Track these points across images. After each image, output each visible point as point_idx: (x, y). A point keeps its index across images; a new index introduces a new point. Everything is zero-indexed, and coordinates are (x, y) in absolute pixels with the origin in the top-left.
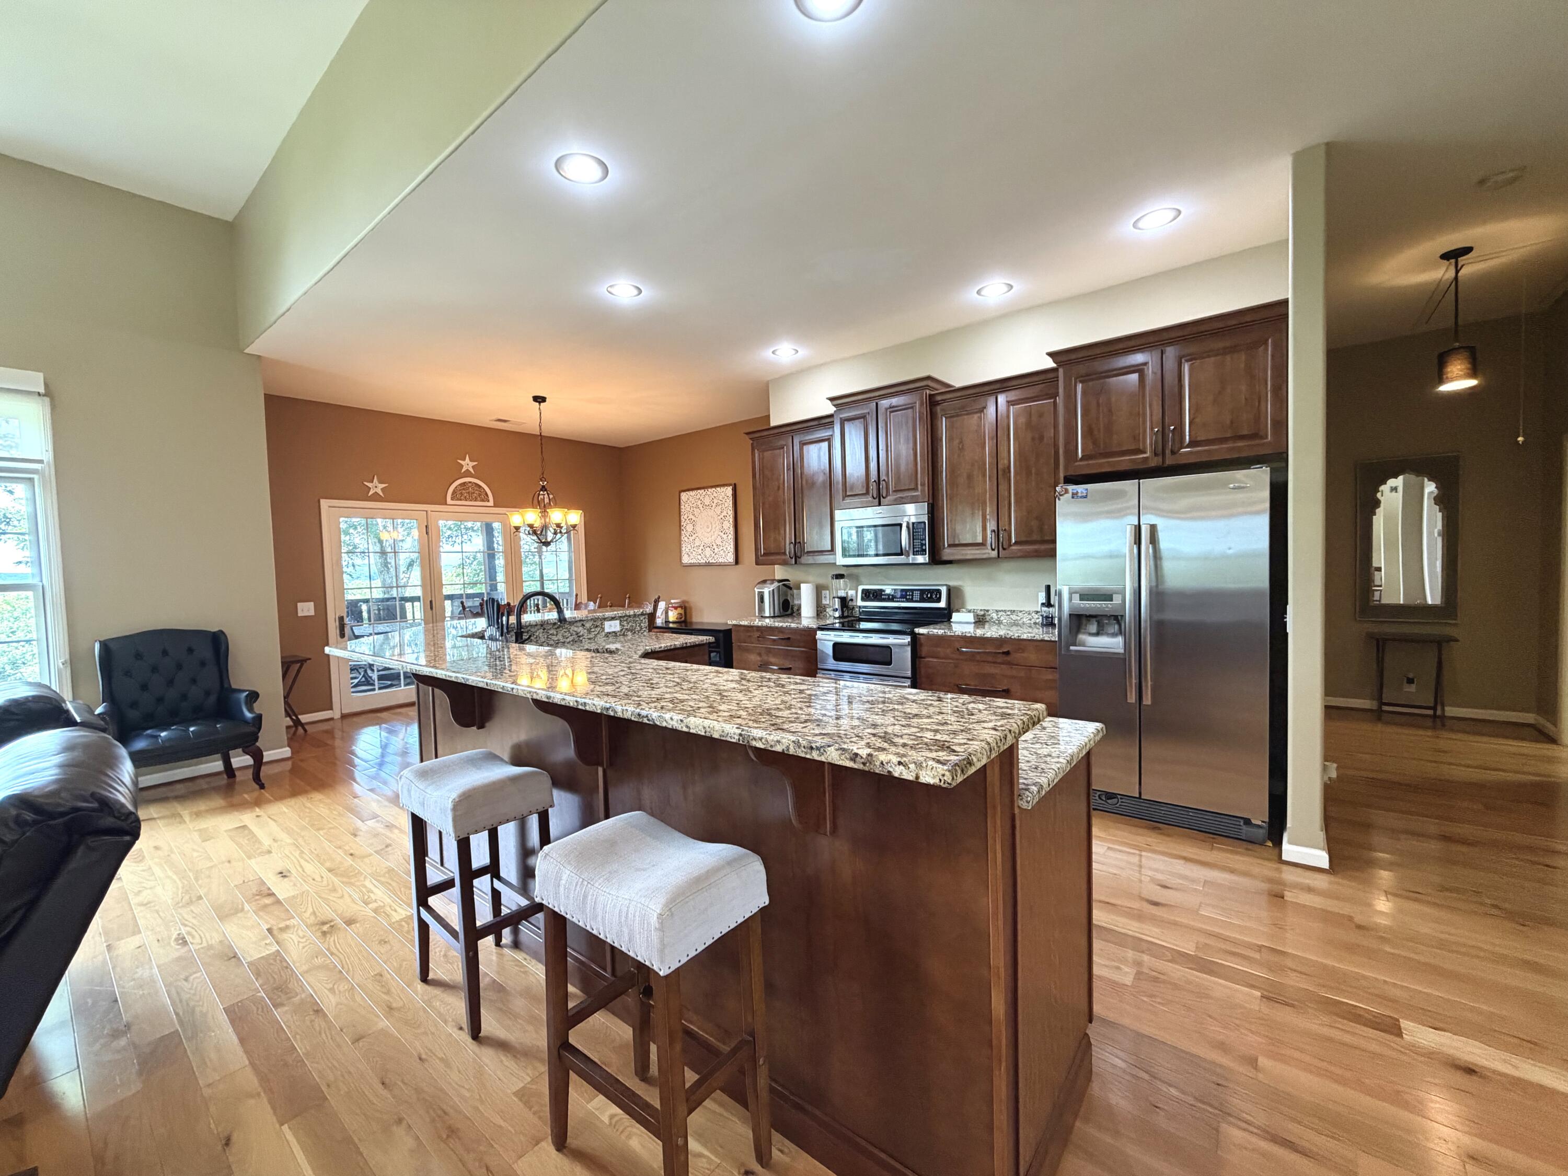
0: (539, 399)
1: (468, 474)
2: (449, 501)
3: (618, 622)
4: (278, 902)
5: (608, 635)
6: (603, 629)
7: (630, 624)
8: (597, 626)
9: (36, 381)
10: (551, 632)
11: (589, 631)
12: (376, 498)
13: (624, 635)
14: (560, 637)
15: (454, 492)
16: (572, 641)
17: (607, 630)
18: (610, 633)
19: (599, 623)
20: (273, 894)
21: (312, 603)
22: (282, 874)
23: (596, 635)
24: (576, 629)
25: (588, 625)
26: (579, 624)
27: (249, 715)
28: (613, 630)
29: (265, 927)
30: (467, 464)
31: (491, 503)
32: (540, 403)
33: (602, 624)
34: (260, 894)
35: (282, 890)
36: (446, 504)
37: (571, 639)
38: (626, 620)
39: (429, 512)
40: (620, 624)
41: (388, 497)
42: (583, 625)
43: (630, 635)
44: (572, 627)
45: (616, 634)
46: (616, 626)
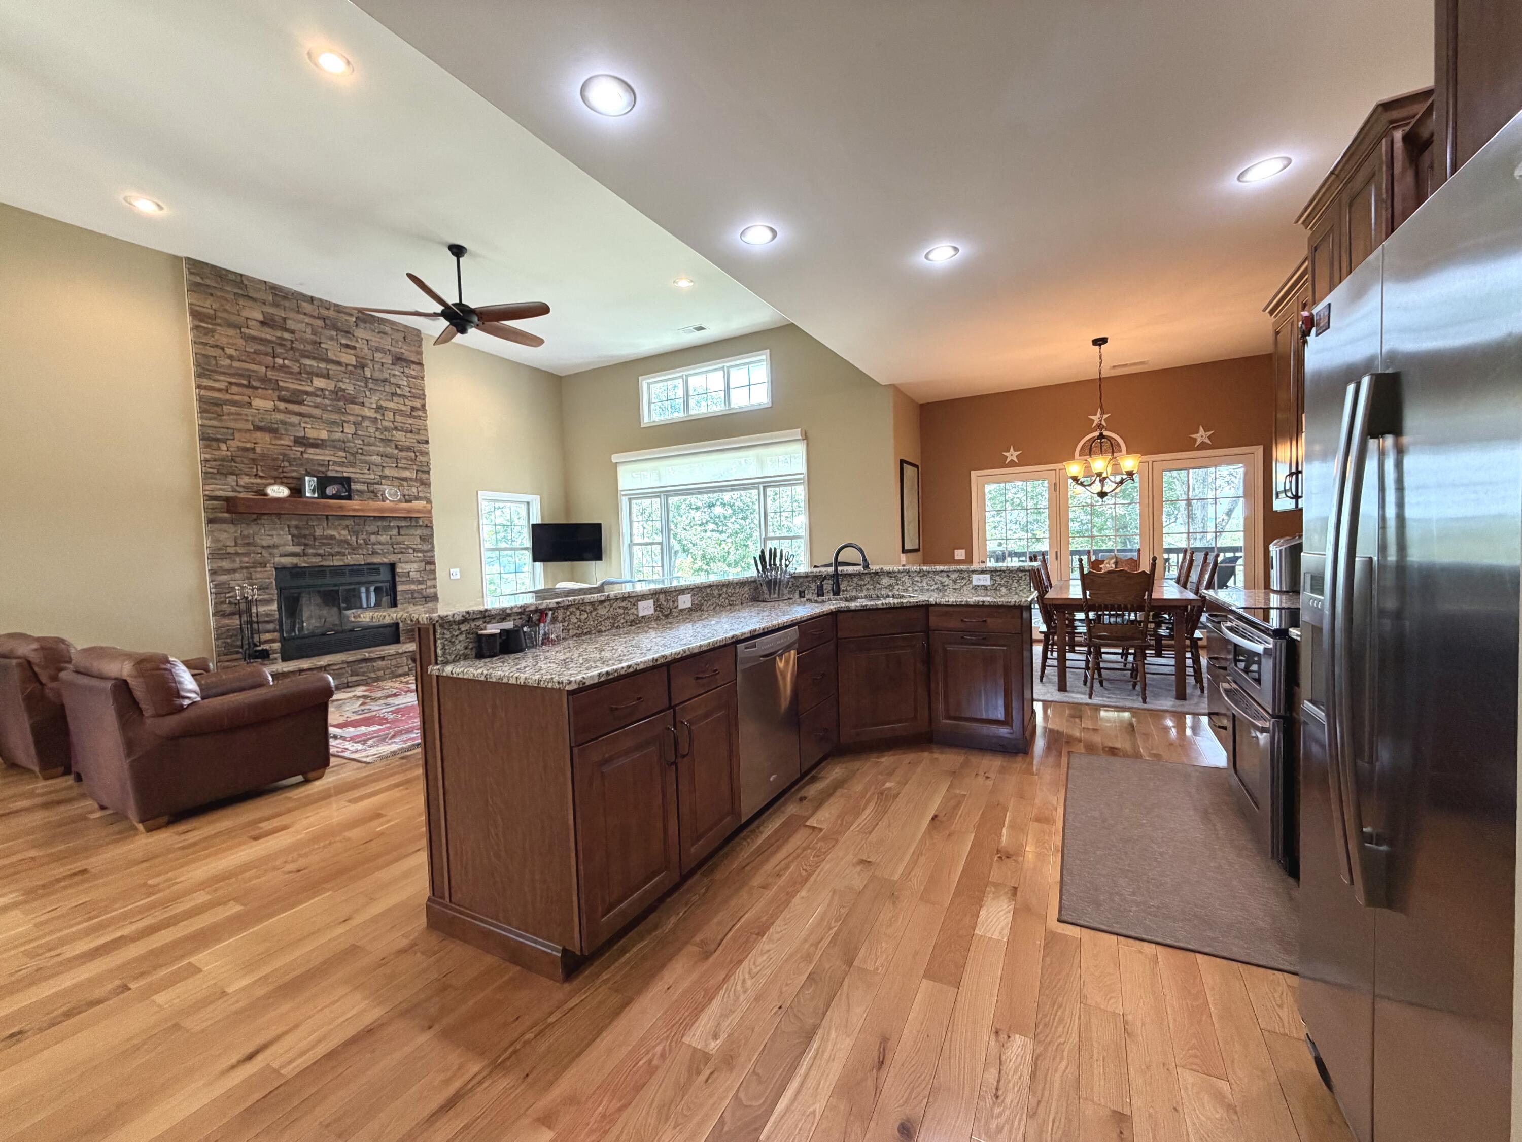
0: (1100, 342)
2: (1076, 457)
3: (988, 576)
5: (976, 588)
6: (971, 582)
7: (1005, 579)
8: (963, 578)
9: (797, 433)
10: (916, 579)
11: (955, 582)
12: (1012, 464)
13: (996, 589)
14: (924, 584)
15: (1082, 448)
16: (937, 589)
17: (975, 583)
18: (979, 586)
19: (966, 575)
21: (963, 549)
23: (962, 587)
24: (940, 579)
25: (953, 576)
26: (945, 575)
28: (981, 583)
30: (1098, 418)
31: (1126, 451)
32: (1100, 345)
33: (969, 577)
37: (936, 586)
38: (1000, 575)
39: (1057, 472)
40: (991, 579)
42: (948, 576)
43: (1004, 590)
44: (937, 577)
45: (985, 588)
46: (986, 580)
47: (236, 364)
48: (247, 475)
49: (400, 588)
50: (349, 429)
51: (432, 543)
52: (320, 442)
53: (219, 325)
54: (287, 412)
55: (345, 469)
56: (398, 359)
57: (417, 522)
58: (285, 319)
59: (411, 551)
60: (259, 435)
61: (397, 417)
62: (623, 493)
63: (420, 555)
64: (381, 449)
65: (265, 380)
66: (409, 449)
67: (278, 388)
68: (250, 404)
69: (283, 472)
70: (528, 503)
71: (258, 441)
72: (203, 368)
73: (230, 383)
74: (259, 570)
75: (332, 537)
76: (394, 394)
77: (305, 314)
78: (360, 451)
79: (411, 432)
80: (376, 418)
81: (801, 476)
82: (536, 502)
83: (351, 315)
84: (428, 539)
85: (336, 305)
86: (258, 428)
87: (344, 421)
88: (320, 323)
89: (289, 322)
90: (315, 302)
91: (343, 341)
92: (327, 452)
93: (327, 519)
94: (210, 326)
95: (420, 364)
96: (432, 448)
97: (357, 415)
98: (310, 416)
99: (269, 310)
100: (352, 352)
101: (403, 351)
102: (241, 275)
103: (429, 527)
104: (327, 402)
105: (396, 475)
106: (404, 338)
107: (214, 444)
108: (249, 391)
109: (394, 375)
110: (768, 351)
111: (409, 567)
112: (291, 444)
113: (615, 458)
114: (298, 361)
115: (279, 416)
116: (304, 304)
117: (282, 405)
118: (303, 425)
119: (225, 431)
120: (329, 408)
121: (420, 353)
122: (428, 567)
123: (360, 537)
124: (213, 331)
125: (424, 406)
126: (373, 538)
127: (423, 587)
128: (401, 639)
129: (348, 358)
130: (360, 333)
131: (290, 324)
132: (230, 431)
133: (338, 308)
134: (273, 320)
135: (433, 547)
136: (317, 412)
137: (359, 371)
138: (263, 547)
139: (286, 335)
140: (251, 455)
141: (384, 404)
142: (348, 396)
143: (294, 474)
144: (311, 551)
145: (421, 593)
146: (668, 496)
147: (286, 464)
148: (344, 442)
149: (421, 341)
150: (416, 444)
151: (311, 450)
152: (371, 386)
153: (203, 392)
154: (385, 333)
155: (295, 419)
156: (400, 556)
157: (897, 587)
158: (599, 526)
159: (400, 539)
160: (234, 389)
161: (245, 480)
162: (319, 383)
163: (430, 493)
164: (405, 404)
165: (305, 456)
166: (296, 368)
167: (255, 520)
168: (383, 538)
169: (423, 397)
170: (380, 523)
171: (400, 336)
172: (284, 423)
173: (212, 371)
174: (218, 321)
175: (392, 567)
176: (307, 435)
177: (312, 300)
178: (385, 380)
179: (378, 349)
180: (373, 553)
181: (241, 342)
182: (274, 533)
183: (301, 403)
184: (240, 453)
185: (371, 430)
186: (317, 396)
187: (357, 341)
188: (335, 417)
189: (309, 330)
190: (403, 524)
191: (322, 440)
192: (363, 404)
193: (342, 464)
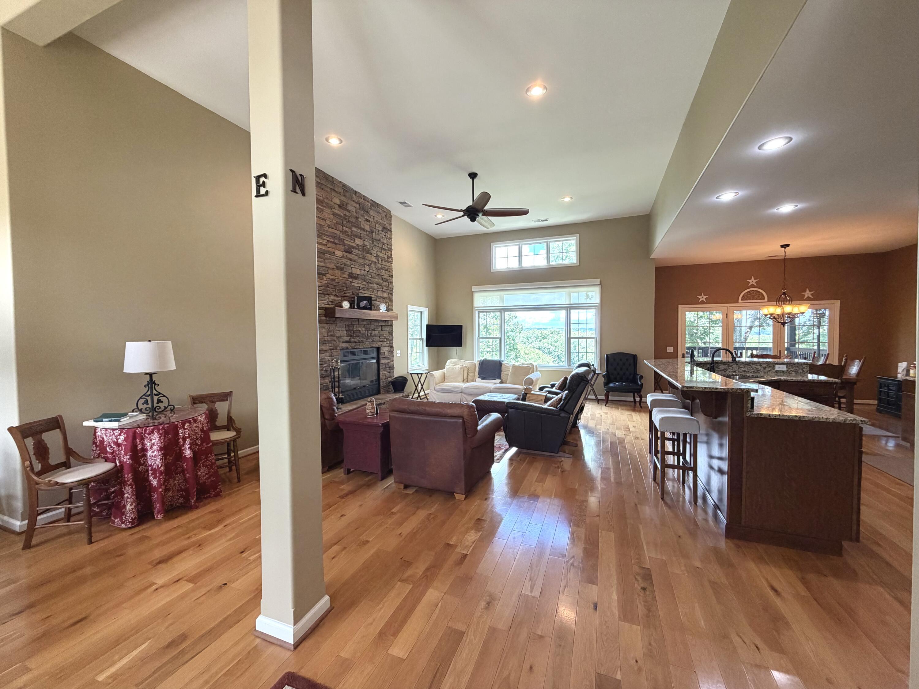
0: (785, 246)
1: (753, 286)
2: (740, 301)
3: (785, 366)
4: (630, 431)
5: (777, 371)
6: (774, 369)
7: (795, 368)
8: (770, 367)
9: (598, 281)
10: (741, 366)
11: (765, 368)
12: (703, 303)
13: (789, 373)
15: (743, 296)
16: (754, 372)
17: (777, 369)
18: (779, 371)
19: (771, 365)
20: (629, 429)
21: (672, 347)
22: (634, 426)
23: (769, 371)
24: (756, 367)
25: (764, 366)
26: (759, 365)
27: (639, 383)
28: (781, 369)
29: (624, 433)
30: (753, 281)
31: (766, 300)
32: (785, 248)
33: (773, 366)
34: (627, 428)
35: (632, 429)
36: (738, 303)
37: (752, 371)
38: (792, 366)
39: (728, 308)
40: (787, 367)
41: (708, 302)
42: (761, 365)
43: (794, 373)
44: (754, 366)
45: (783, 372)
46: (784, 368)
47: (330, 230)
48: (332, 295)
49: (382, 361)
50: (367, 268)
51: (392, 336)
52: (357, 276)
53: (324, 207)
54: (347, 258)
55: (365, 292)
56: (384, 228)
57: (388, 323)
58: (347, 204)
59: (386, 340)
60: (337, 271)
61: (383, 262)
62: (476, 308)
63: (388, 342)
64: (377, 280)
65: (340, 239)
66: (387, 280)
67: (344, 244)
68: (334, 253)
69: (345, 293)
70: (421, 312)
71: (337, 275)
72: (319, 232)
73: (328, 241)
74: (335, 351)
75: (360, 332)
76: (382, 248)
77: (353, 201)
78: (370, 281)
79: (387, 270)
80: (375, 262)
81: (597, 305)
82: (426, 312)
83: (368, 202)
84: (391, 333)
85: (364, 196)
86: (337, 268)
87: (365, 264)
88: (358, 206)
89: (349, 205)
90: (357, 194)
91: (366, 218)
92: (359, 282)
93: (358, 321)
94: (322, 207)
95: (391, 231)
96: (394, 279)
97: (370, 260)
98: (354, 261)
99: (343, 198)
100: (368, 223)
101: (385, 223)
102: (333, 178)
103: (392, 326)
104: (360, 253)
105: (382, 296)
106: (386, 216)
107: (321, 276)
108: (334, 246)
109: (382, 237)
110: (578, 235)
111: (385, 350)
112: (347, 277)
113: (474, 288)
114: (351, 228)
115: (344, 261)
116: (354, 195)
117: (345, 254)
118: (352, 266)
119: (324, 268)
120: (361, 256)
121: (391, 224)
122: (391, 350)
123: (369, 332)
124: (323, 210)
125: (391, 255)
126: (373, 332)
127: (389, 361)
128: (381, 391)
129: (367, 228)
130: (372, 213)
131: (350, 208)
132: (326, 269)
133: (365, 198)
134: (343, 205)
135: (393, 338)
136: (356, 258)
137: (370, 235)
138: (336, 337)
139: (347, 214)
140: (335, 284)
141: (379, 254)
142: (367, 249)
143: (348, 295)
144: (352, 340)
145: (388, 365)
146: (504, 312)
147: (345, 289)
148: (365, 276)
149: (391, 217)
150: (389, 278)
151: (354, 281)
152: (375, 243)
153: (319, 246)
154: (380, 213)
155: (349, 262)
156: (381, 343)
157: (729, 370)
158: (461, 327)
159: (382, 333)
160: (330, 245)
161: (332, 298)
162: (358, 241)
163: (392, 306)
164: (386, 254)
165: (353, 284)
166: (350, 233)
167: (334, 321)
168: (376, 332)
169: (391, 250)
170: (375, 324)
171: (383, 215)
172: (345, 264)
173: (322, 233)
174: (324, 205)
175: (378, 349)
176: (353, 272)
177: (356, 192)
178: (379, 240)
179: (378, 222)
180: (373, 341)
181: (332, 216)
182: (340, 329)
183: (351, 253)
184: (331, 282)
185: (374, 269)
186: (356, 249)
187: (370, 217)
188: (361, 261)
189: (354, 211)
190: (383, 324)
191: (357, 275)
192: (371, 254)
193: (363, 289)
